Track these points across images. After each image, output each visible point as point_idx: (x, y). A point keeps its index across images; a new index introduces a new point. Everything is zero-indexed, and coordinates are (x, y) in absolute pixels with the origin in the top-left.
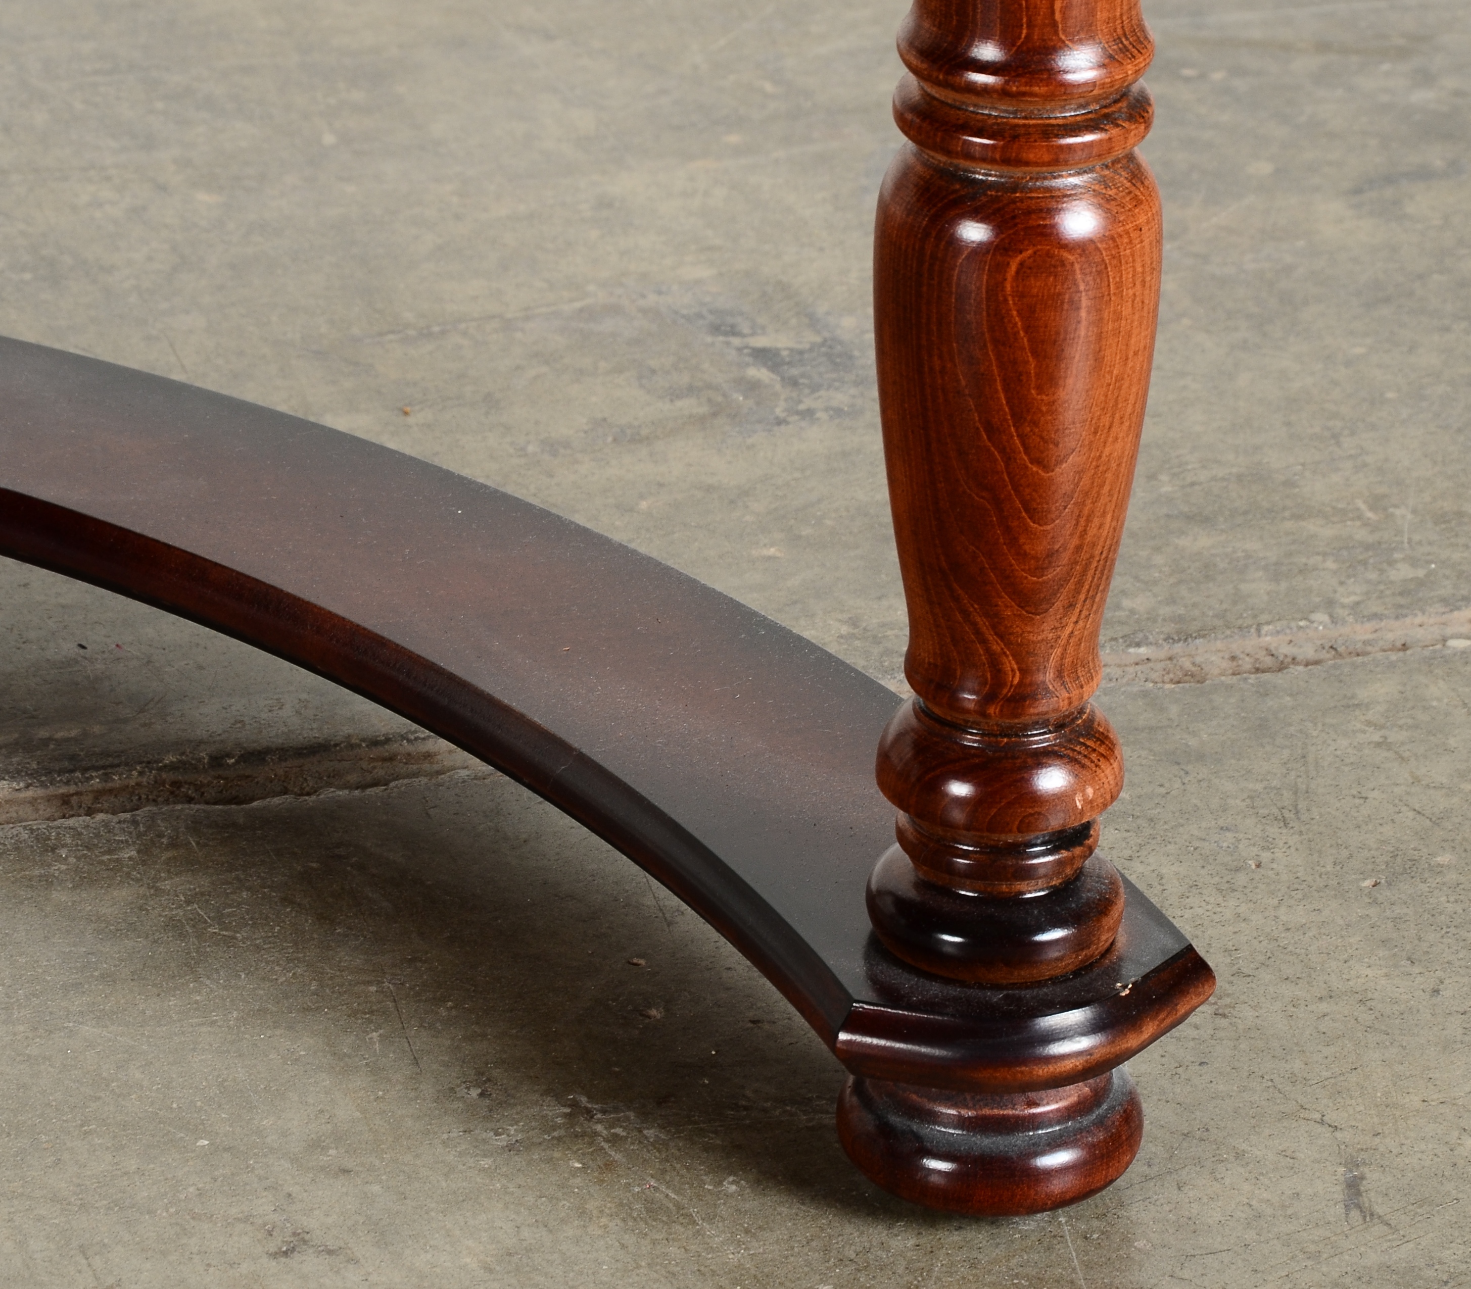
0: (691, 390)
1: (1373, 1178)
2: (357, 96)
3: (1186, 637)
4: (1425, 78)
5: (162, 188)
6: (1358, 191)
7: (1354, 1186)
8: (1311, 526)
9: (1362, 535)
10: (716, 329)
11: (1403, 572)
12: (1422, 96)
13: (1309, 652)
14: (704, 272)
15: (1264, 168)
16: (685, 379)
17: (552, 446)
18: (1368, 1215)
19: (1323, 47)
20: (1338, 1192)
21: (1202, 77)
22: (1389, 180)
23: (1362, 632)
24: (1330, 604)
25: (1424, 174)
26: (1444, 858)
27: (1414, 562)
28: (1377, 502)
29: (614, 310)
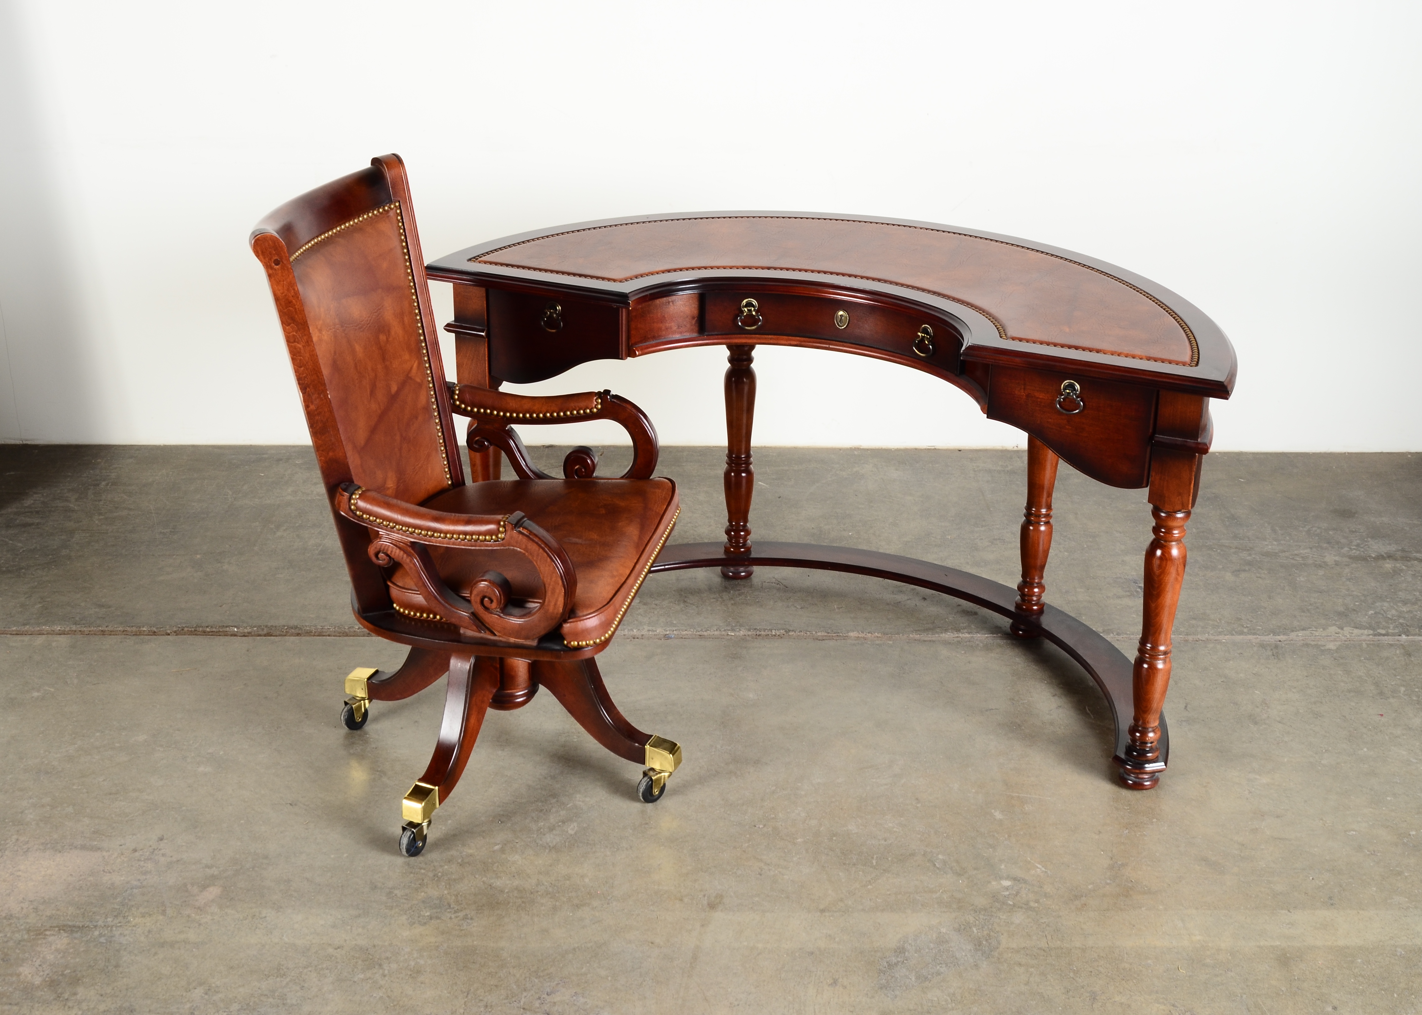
0: (1129, 591)
1: (1189, 706)
2: (1091, 540)
3: (1187, 635)
4: (1250, 555)
5: (1060, 551)
6: (1233, 572)
7: (1186, 707)
8: (1209, 622)
9: (1216, 624)
10: (1134, 582)
11: (1220, 630)
12: (1249, 558)
13: (1204, 639)
14: (1135, 574)
15: (1221, 567)
16: (1128, 589)
17: (1107, 597)
18: (1187, 710)
19: (1236, 548)
20: (1184, 707)
21: (1217, 551)
22: (1239, 571)
23: (1212, 637)
24: (1208, 633)
25: (1244, 571)
26: (1212, 669)
27: (1222, 628)
28: (1220, 619)
29: (1120, 578)
